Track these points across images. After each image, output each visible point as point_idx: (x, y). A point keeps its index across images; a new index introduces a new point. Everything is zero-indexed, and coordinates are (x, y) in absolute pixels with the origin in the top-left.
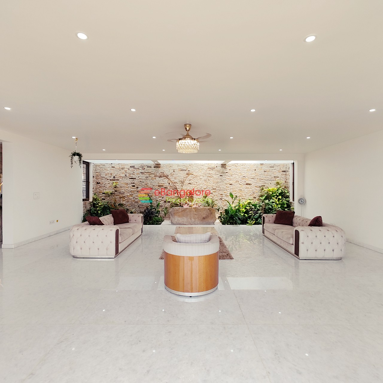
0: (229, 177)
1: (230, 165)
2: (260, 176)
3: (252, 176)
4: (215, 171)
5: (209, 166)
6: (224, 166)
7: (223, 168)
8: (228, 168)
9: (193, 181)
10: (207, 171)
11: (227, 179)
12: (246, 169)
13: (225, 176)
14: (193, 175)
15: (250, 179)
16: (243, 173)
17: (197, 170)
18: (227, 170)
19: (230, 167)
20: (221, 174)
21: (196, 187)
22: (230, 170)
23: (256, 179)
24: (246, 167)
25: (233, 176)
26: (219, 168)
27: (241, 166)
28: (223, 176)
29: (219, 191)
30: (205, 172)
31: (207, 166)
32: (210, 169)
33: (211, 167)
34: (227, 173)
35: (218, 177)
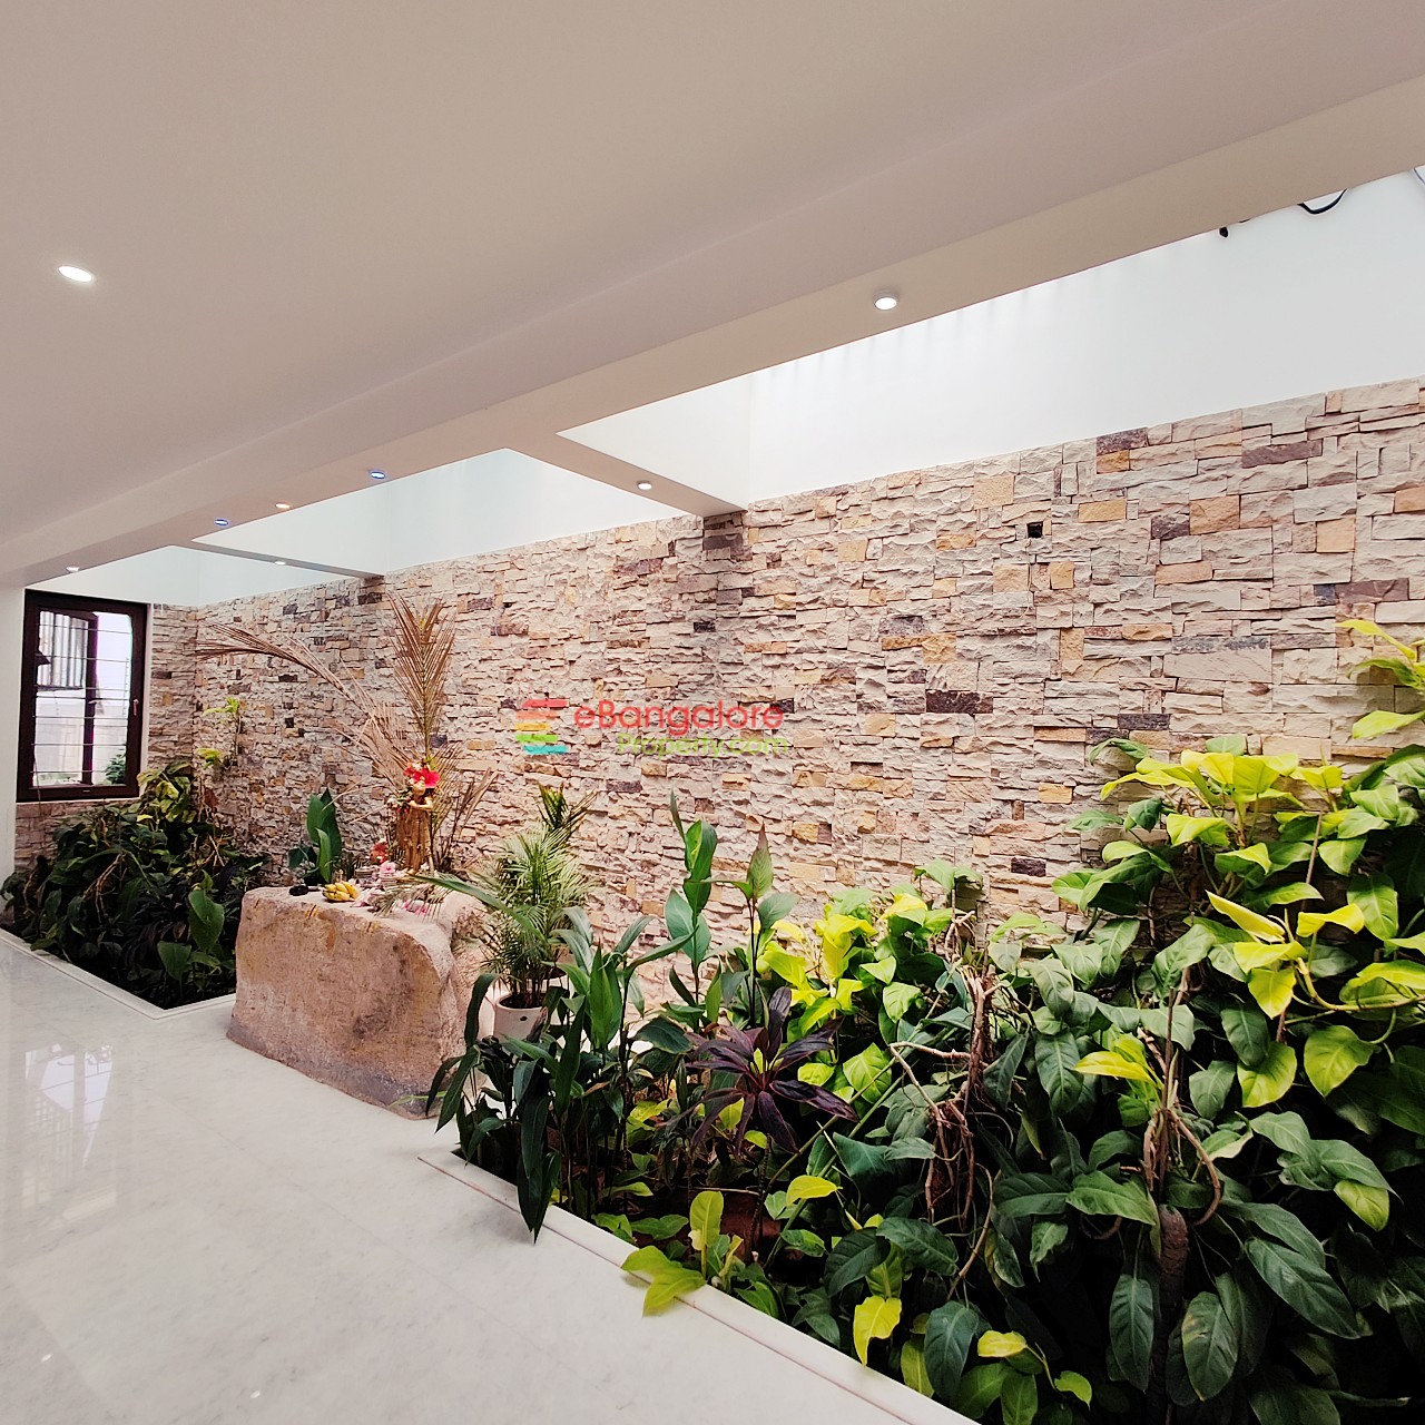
0: (762, 638)
1: (777, 518)
2: (1097, 594)
3: (1001, 601)
4: (663, 587)
5: (619, 550)
6: (730, 529)
7: (720, 553)
8: (760, 545)
9: (524, 687)
10: (611, 596)
11: (747, 658)
12: (927, 536)
13: (735, 625)
14: (525, 640)
15: (976, 645)
16: (898, 584)
17: (550, 595)
18: (747, 566)
19: (778, 533)
20: (706, 613)
22: (774, 561)
23: (1043, 638)
24: (928, 511)
25: (800, 619)
26: (693, 556)
27: (876, 510)
28: (722, 629)
30: (594, 603)
31: (607, 551)
32: (627, 578)
33: (632, 557)
34: (748, 592)
35: (679, 641)
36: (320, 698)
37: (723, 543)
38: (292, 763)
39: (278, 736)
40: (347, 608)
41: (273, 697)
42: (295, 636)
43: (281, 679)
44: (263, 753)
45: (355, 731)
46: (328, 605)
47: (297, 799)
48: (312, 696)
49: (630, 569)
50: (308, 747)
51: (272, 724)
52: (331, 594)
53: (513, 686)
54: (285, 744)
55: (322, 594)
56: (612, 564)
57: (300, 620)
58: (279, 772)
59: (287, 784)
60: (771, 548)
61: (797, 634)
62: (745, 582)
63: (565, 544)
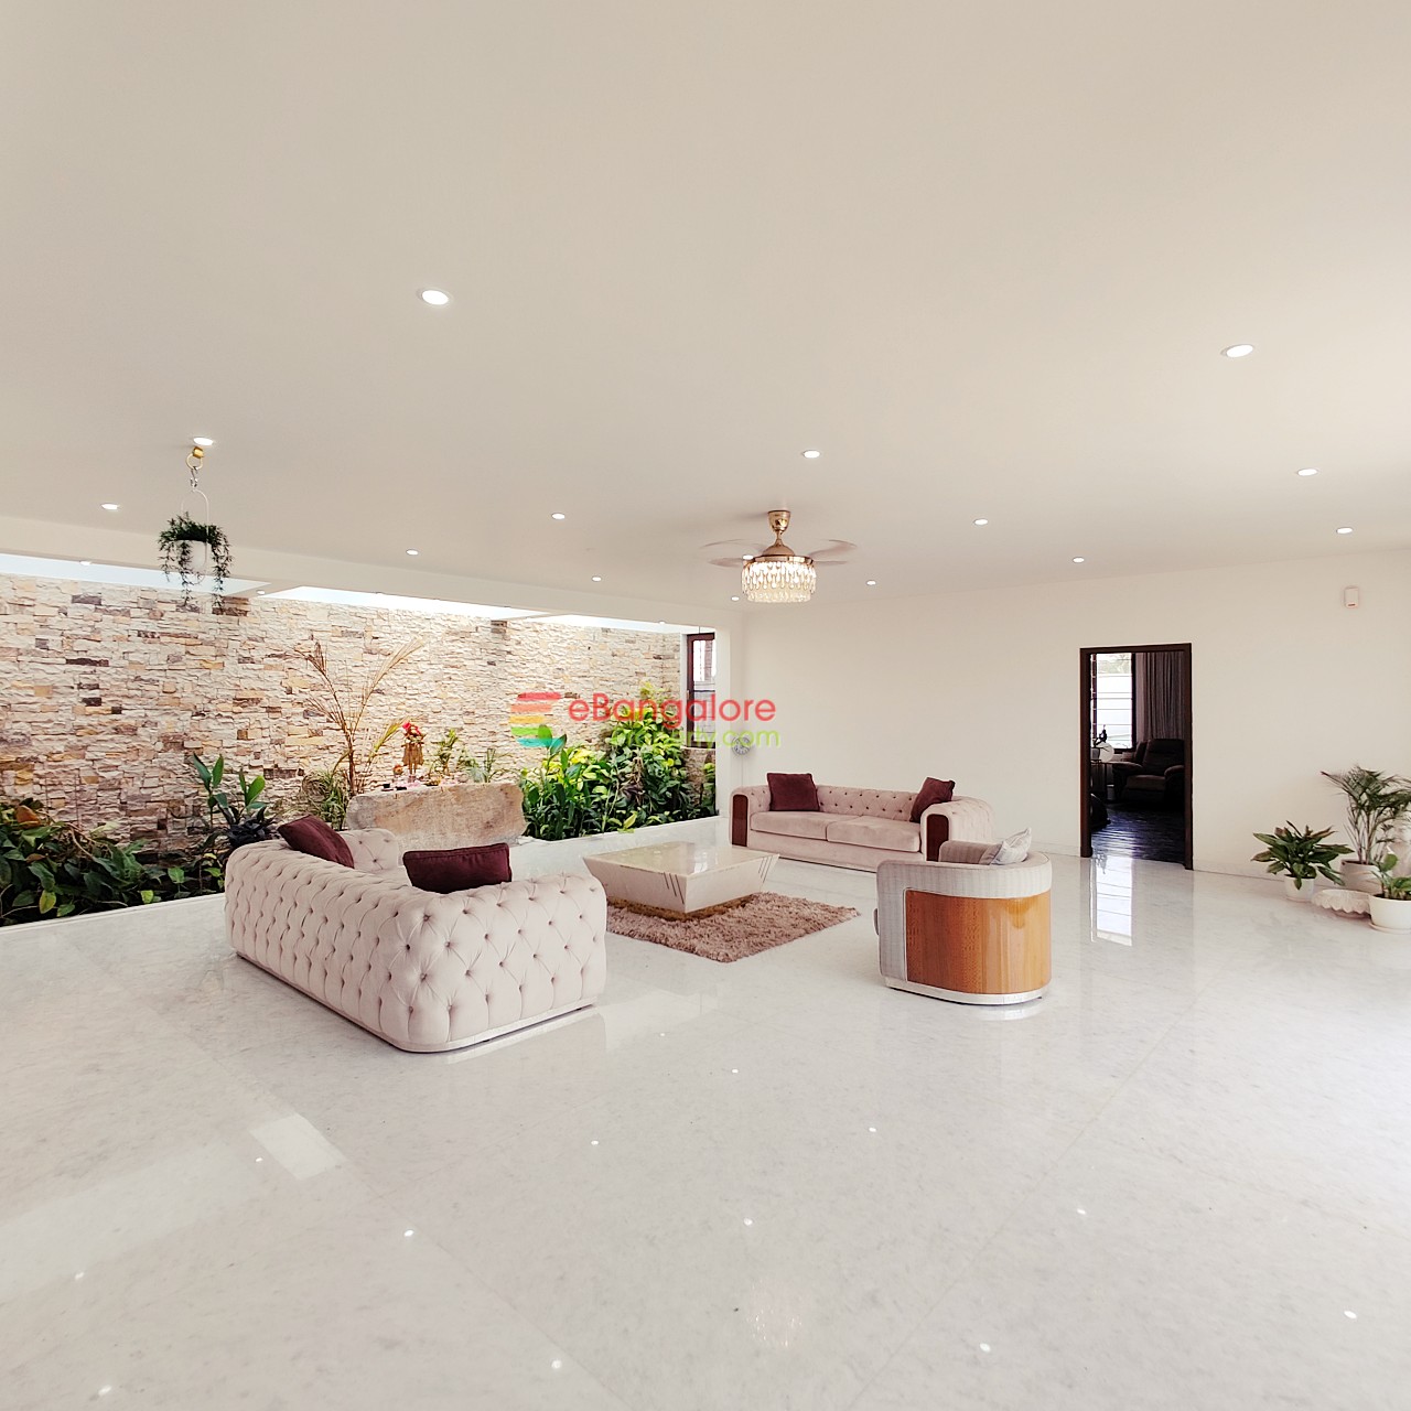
1: (519, 628)
3: (582, 667)
4: (472, 645)
5: (450, 624)
6: (501, 627)
7: (497, 635)
8: (514, 636)
9: (391, 683)
12: (565, 645)
13: (503, 664)
15: (577, 679)
16: (558, 658)
18: (508, 643)
20: (492, 658)
21: (403, 707)
22: (519, 643)
24: (565, 637)
25: (527, 665)
26: (486, 634)
27: (551, 632)
28: (499, 665)
30: (435, 645)
31: (443, 623)
32: (454, 638)
33: (456, 628)
34: (509, 653)
35: (481, 668)
36: (152, 682)
37: (498, 632)
38: (100, 737)
39: (69, 715)
40: (193, 614)
41: (52, 678)
42: (98, 625)
43: (69, 662)
45: (211, 707)
46: (162, 607)
47: (108, 768)
48: (138, 679)
49: (456, 634)
50: (133, 722)
51: (50, 702)
52: (169, 598)
54: (84, 721)
56: (445, 629)
57: (110, 613)
58: (70, 748)
59: (88, 755)
60: (517, 638)
61: (526, 670)
62: (508, 649)
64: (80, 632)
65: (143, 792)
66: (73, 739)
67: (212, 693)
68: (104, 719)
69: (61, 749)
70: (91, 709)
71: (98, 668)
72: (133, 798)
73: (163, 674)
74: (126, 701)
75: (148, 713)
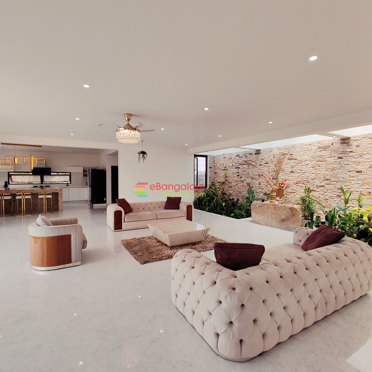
0: (354, 160)
1: (358, 138)
4: (330, 151)
5: (319, 144)
6: (347, 141)
7: (344, 145)
8: (354, 144)
9: (296, 169)
10: (317, 153)
11: (351, 163)
13: (347, 158)
14: (296, 161)
17: (302, 153)
18: (351, 147)
19: (359, 141)
20: (340, 156)
22: (358, 146)
25: (364, 156)
26: (338, 145)
28: (344, 158)
29: (335, 183)
30: (313, 154)
31: (316, 145)
32: (321, 150)
33: (322, 146)
34: (351, 152)
35: (334, 160)
36: (246, 171)
37: (345, 143)
38: (239, 183)
39: (235, 178)
40: (252, 155)
41: (234, 171)
42: (239, 160)
43: (236, 168)
44: (232, 181)
45: (254, 177)
46: (247, 155)
47: (240, 189)
48: (244, 171)
49: (322, 148)
50: (243, 180)
51: (234, 176)
52: (248, 153)
53: (293, 169)
54: (237, 179)
55: (246, 153)
56: (317, 147)
57: (240, 158)
58: (236, 184)
59: (238, 186)
61: (363, 159)
62: (351, 150)
63: (306, 144)
64: (237, 162)
65: (244, 195)
66: (236, 183)
67: (255, 173)
68: (240, 179)
69: (235, 185)
70: (238, 177)
71: (239, 169)
72: (243, 195)
73: (247, 169)
74: (242, 175)
75: (245, 178)
